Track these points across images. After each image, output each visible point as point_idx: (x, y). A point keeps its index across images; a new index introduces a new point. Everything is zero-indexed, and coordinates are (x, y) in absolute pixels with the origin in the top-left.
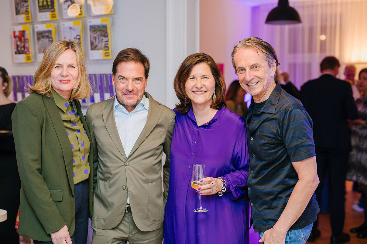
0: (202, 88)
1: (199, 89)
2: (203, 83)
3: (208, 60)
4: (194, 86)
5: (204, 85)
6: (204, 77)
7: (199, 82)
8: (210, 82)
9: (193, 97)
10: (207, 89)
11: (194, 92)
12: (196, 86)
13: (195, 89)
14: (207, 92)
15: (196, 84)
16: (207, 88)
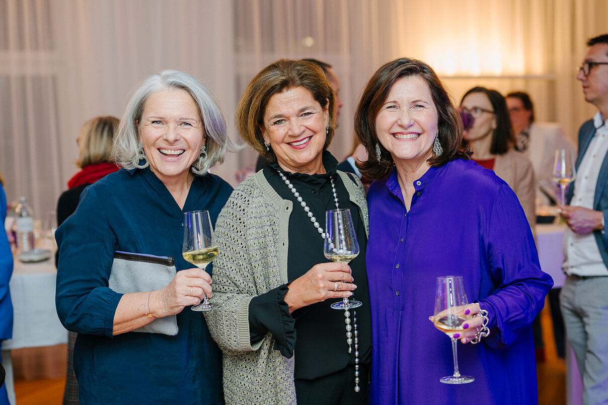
0: (412, 127)
1: (406, 129)
2: (415, 118)
3: (425, 71)
4: (394, 123)
5: (415, 121)
6: (416, 105)
7: (405, 114)
8: (428, 116)
9: (392, 145)
10: (423, 129)
11: (394, 135)
12: (399, 123)
13: (397, 129)
14: (422, 136)
15: (399, 119)
16: (421, 127)
